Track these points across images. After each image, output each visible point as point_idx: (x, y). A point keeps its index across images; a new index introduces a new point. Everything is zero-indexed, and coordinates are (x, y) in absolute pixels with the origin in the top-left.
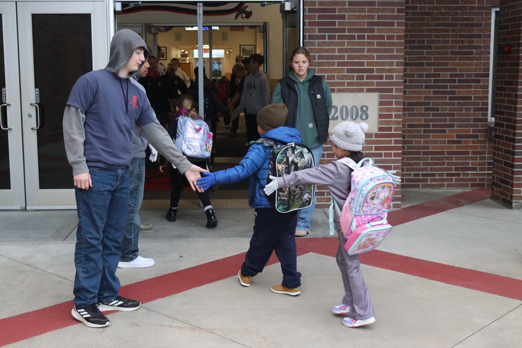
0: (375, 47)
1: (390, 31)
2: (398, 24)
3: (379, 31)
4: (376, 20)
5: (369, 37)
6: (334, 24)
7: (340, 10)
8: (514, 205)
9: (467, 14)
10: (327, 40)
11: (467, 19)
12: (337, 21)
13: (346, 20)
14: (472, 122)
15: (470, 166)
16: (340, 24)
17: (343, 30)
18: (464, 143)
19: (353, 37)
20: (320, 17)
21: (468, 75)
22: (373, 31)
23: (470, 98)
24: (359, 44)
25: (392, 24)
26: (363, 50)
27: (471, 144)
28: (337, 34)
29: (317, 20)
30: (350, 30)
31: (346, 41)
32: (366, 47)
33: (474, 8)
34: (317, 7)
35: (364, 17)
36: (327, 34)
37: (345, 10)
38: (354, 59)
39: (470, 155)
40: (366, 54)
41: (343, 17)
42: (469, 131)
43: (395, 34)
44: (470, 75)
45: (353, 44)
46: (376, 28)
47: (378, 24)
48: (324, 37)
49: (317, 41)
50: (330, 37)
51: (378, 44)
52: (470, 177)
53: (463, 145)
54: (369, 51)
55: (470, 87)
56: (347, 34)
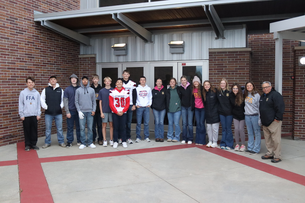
0: (238, 77)
1: (243, 71)
2: (247, 69)
3: (239, 71)
4: (238, 68)
5: (236, 74)
6: (223, 69)
7: (225, 64)
8: (295, 138)
9: (287, 64)
10: (220, 75)
11: (287, 66)
12: (224, 68)
13: (227, 68)
14: (290, 106)
15: (289, 123)
16: (225, 69)
17: (226, 71)
18: (286, 114)
19: (230, 74)
20: (218, 67)
21: (287, 88)
22: (237, 71)
23: (289, 97)
24: (232, 76)
25: (244, 69)
26: (233, 78)
27: (289, 115)
28: (224, 73)
29: (217, 68)
30: (229, 71)
31: (227, 75)
32: (235, 77)
33: (289, 61)
34: (217, 63)
35: (234, 67)
36: (220, 73)
37: (227, 64)
38: (230, 81)
39: (289, 119)
40: (234, 80)
41: (226, 67)
42: (289, 109)
43: (246, 73)
44: (289, 88)
45: (230, 76)
46: (238, 70)
47: (239, 69)
48: (219, 74)
49: (217, 75)
50: (221, 74)
51: (239, 76)
52: (289, 128)
53: (286, 115)
54: (236, 79)
55: (289, 92)
56: (227, 73)
